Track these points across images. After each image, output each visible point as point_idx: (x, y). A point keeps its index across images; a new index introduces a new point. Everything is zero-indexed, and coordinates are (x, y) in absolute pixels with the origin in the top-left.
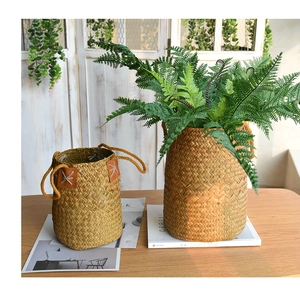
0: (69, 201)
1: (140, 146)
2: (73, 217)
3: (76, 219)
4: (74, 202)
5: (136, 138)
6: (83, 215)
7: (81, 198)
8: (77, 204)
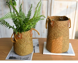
0: (20, 43)
1: (42, 26)
2: (21, 47)
3: (22, 47)
4: (21, 43)
5: (41, 24)
6: (24, 46)
7: (23, 42)
8: (22, 43)
